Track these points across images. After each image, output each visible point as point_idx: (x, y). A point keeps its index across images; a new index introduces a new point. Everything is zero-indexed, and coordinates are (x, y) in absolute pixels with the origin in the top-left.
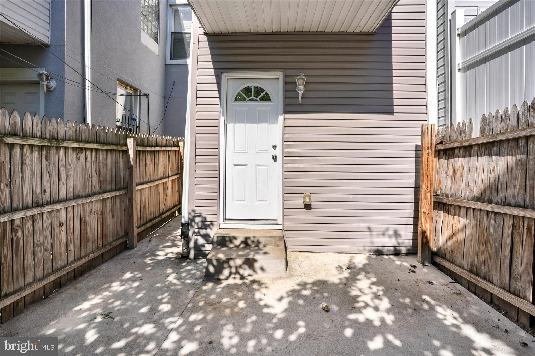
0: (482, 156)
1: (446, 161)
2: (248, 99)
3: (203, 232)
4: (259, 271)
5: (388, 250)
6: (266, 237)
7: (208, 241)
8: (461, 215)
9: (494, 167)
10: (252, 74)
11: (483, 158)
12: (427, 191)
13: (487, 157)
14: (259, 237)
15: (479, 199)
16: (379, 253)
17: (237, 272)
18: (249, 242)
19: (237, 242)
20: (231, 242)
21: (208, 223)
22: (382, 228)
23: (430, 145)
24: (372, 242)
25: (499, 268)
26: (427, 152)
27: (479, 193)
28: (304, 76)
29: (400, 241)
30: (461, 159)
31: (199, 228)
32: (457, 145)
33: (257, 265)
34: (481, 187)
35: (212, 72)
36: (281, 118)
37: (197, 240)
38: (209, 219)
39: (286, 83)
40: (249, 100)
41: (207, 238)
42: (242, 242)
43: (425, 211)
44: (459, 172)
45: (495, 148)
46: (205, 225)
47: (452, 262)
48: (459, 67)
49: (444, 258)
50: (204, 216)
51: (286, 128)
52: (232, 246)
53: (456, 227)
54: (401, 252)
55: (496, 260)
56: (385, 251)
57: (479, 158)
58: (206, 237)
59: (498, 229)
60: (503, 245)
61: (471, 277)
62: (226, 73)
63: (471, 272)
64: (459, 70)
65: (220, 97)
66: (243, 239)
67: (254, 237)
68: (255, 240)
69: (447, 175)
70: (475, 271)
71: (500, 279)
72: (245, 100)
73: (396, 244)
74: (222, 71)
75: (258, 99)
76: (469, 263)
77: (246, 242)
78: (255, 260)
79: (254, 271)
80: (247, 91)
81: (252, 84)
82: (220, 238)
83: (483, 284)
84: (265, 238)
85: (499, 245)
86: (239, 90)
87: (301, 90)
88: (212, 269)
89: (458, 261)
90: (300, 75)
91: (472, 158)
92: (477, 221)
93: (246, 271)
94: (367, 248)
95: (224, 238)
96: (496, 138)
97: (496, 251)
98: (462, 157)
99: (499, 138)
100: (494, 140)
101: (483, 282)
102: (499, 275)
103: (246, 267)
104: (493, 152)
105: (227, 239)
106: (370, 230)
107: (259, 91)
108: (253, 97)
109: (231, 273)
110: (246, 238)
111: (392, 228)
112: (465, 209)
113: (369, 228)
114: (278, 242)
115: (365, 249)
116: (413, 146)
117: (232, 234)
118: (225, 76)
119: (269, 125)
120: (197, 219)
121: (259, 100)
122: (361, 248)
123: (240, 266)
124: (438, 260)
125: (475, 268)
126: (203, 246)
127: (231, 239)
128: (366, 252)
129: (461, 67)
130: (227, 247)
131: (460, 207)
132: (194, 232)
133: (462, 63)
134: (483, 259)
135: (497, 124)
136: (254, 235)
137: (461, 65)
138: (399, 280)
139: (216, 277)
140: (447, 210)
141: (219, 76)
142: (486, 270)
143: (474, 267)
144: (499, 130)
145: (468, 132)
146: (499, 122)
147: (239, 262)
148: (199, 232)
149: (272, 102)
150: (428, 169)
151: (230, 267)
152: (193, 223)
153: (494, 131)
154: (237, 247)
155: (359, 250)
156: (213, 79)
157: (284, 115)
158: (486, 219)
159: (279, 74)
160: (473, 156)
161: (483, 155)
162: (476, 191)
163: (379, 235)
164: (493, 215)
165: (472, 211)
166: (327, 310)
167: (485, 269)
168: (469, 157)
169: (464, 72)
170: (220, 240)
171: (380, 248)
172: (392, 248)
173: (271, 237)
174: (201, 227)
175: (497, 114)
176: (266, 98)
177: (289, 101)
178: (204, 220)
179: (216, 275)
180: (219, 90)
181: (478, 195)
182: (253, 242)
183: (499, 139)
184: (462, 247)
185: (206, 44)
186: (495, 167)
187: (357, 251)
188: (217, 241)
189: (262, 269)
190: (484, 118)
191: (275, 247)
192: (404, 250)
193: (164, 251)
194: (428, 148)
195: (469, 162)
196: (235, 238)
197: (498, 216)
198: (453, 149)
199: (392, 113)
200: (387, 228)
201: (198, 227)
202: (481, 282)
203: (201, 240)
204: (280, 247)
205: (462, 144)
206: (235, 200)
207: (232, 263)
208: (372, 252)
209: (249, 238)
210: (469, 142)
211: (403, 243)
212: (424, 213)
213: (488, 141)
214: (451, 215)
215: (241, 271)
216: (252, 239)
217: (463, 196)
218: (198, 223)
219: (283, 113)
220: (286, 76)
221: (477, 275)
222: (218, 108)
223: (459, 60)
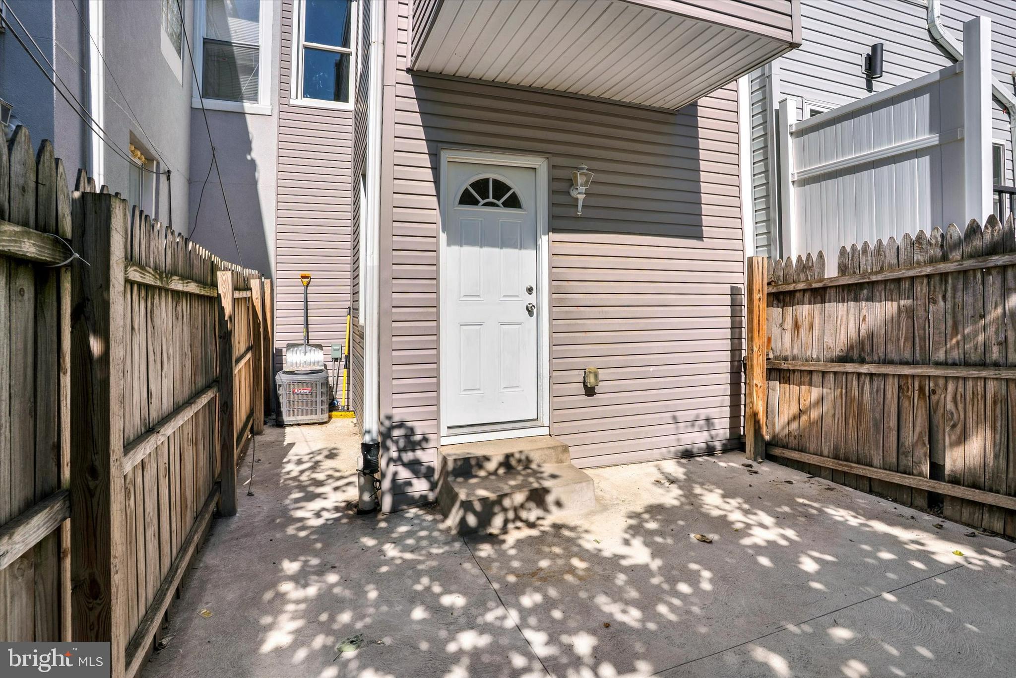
0: (843, 301)
1: (780, 310)
2: (482, 202)
3: (408, 456)
4: (553, 508)
5: (699, 449)
6: (541, 449)
7: (417, 474)
8: (813, 383)
9: (865, 316)
10: (495, 158)
11: (846, 304)
12: (759, 353)
13: (852, 303)
14: (531, 450)
15: (844, 359)
16: (688, 454)
17: (519, 518)
18: (513, 462)
19: (492, 466)
20: (480, 466)
21: (418, 438)
22: (691, 415)
23: (761, 286)
24: (678, 440)
25: (882, 444)
26: (758, 297)
27: (843, 351)
28: (587, 169)
29: (713, 432)
30: (806, 308)
31: (400, 451)
32: (801, 286)
33: (550, 499)
34: (846, 343)
35: (423, 146)
36: (544, 241)
37: (395, 474)
38: (420, 429)
39: (553, 179)
40: (485, 205)
41: (416, 467)
42: (501, 465)
43: (757, 383)
44: (805, 325)
45: (865, 291)
46: (412, 443)
47: (802, 450)
48: (793, 177)
49: (785, 447)
50: (409, 424)
51: (556, 257)
52: (483, 473)
53: (804, 400)
54: (715, 449)
55: (876, 435)
56: (695, 451)
57: (840, 305)
58: (414, 466)
59: (877, 395)
60: (885, 415)
61: (840, 464)
62: (449, 151)
63: (836, 457)
64: (793, 182)
65: (438, 195)
66: (500, 459)
67: (520, 452)
68: (523, 457)
69: (783, 329)
70: (842, 456)
71: (883, 459)
72: (476, 203)
73: (709, 439)
74: (444, 145)
75: (500, 203)
76: (832, 447)
77: (507, 464)
78: (546, 491)
79: (546, 510)
80: (481, 186)
81: (491, 175)
82: (459, 463)
83: (861, 470)
84: (540, 451)
85: (880, 415)
86: (466, 185)
87: (579, 194)
88: (473, 521)
89: (812, 447)
90: (583, 169)
91: (827, 305)
92: (842, 388)
93: (533, 513)
94: (673, 449)
95: (465, 461)
96: (869, 278)
97: (876, 424)
98: (810, 303)
99: (874, 278)
100: (867, 280)
101: (859, 468)
102: (881, 454)
103: (532, 505)
104: (862, 296)
105: (472, 462)
106: (675, 420)
107: (501, 188)
108: (491, 199)
109: (507, 522)
110: (508, 456)
111: (703, 414)
112: (820, 374)
113: (674, 418)
114: (561, 456)
115: (669, 452)
116: (727, 289)
117: (479, 452)
118: (446, 156)
119: (520, 252)
120: (396, 433)
121: (502, 205)
122: (664, 450)
123: (522, 506)
124: (777, 452)
125: (842, 451)
126: (409, 484)
127: (481, 462)
128: (671, 455)
129: (796, 179)
130: (476, 476)
131: (811, 372)
132: (390, 460)
133: (798, 173)
134: (855, 438)
135: (867, 260)
136: (520, 449)
137: (796, 175)
138: (750, 486)
139: (481, 533)
140: (786, 378)
141: (436, 155)
142: (860, 451)
143: (840, 450)
144: (869, 268)
145: (817, 270)
146: (869, 258)
147: (520, 498)
148: (400, 458)
149: (525, 211)
150: (759, 321)
151: (505, 511)
152: (389, 443)
153: (861, 269)
154: (493, 474)
155: (661, 454)
156: (426, 160)
157: (551, 234)
158: (857, 384)
159: (540, 163)
160: (830, 302)
161: (846, 300)
162: (838, 349)
163: (686, 427)
164: (868, 379)
165: (832, 375)
166: (708, 541)
168: (822, 303)
169: (801, 186)
171: (689, 447)
172: (703, 445)
173: (549, 448)
174: (405, 447)
175: (865, 247)
176: (513, 202)
177: (559, 211)
178: (409, 433)
179: (482, 528)
180: (437, 182)
181: (840, 354)
182: (519, 461)
183: (873, 280)
184: (817, 427)
185: (411, 91)
186: (867, 316)
187: (659, 457)
189: (559, 504)
190: (843, 251)
191: (557, 465)
192: (718, 445)
194: (759, 290)
195: (823, 311)
196: (486, 458)
197: (875, 378)
198: (792, 293)
199: (700, 237)
200: (698, 416)
201: (398, 447)
202: (857, 467)
203: (404, 474)
204: (565, 464)
205: (811, 285)
206: (462, 390)
207: (507, 503)
208: (679, 454)
209: (512, 455)
210: (823, 283)
211: (717, 435)
212: (756, 385)
213: (856, 282)
214: (795, 386)
215: (524, 514)
216: (516, 456)
217: (815, 356)
218: (399, 439)
219: (549, 231)
220: (553, 167)
221: (846, 460)
222: (435, 215)
223: (793, 168)
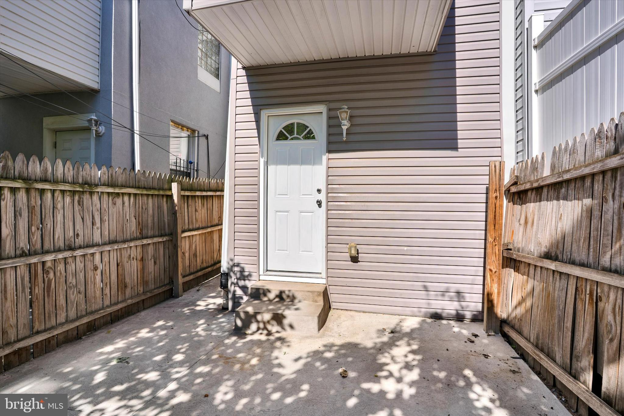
1: (520, 206)
2: (290, 137)
3: (241, 283)
4: (288, 328)
5: (448, 314)
6: (303, 291)
7: (246, 293)
8: (530, 276)
9: (561, 214)
10: (293, 110)
11: (552, 202)
12: (494, 244)
13: (555, 201)
14: (297, 291)
15: (547, 256)
16: (437, 316)
17: (265, 328)
18: (284, 296)
19: (271, 296)
20: (265, 295)
21: (246, 274)
22: (443, 286)
23: (498, 186)
24: (429, 304)
25: (562, 343)
26: (494, 195)
27: (547, 247)
28: (348, 108)
29: (463, 304)
30: (532, 204)
31: (238, 279)
32: (528, 186)
33: (286, 322)
34: (549, 240)
35: (250, 109)
36: (325, 158)
37: (234, 291)
38: (248, 269)
39: (329, 118)
40: (292, 139)
41: (246, 289)
42: (277, 296)
43: (492, 268)
44: (530, 221)
45: (563, 190)
46: (243, 277)
47: (520, 333)
48: (536, 87)
49: (513, 327)
50: (242, 265)
51: (330, 169)
52: (265, 299)
53: (524, 289)
54: (464, 317)
55: (558, 333)
56: (444, 315)
57: (549, 202)
58: (244, 288)
59: (562, 292)
60: (566, 314)
61: (535, 353)
62: (265, 110)
63: (537, 346)
64: (536, 91)
65: (259, 137)
66: (277, 293)
67: (289, 291)
68: (291, 295)
69: (520, 224)
70: (540, 345)
71: (562, 357)
72: (286, 138)
73: (459, 308)
74: (261, 107)
75: (301, 137)
76: (536, 335)
77: (280, 296)
78: (284, 317)
79: (283, 328)
80: (289, 129)
81: (295, 120)
82: (254, 291)
83: (546, 363)
84: (302, 292)
85: (562, 313)
86: (280, 128)
87: (345, 125)
88: (239, 323)
89: (526, 331)
90: (343, 108)
91: (542, 202)
92: (544, 283)
93: (274, 328)
94: (423, 310)
95: (258, 289)
96: (562, 177)
97: (559, 322)
98: (534, 202)
99: (567, 177)
100: (561, 179)
101: (544, 360)
102: (561, 352)
103: (274, 323)
104: (561, 194)
105: (261, 291)
106: (426, 289)
107: (302, 127)
108: (295, 135)
109: (259, 329)
110: (281, 292)
111: (454, 287)
112: (534, 267)
113: (425, 287)
114: (316, 298)
115: (420, 312)
116: (483, 189)
117: (267, 287)
118: (265, 114)
119: (313, 167)
120: (236, 269)
121: (302, 139)
122: (415, 309)
123: (268, 322)
124: (507, 329)
125: (540, 342)
126: (242, 298)
127: (266, 292)
128: (421, 314)
129: (537, 88)
130: (261, 300)
131: (529, 264)
132: (232, 283)
133: (539, 82)
134: (548, 331)
135: (566, 159)
136: (290, 289)
137: (537, 84)
138: (447, 350)
139: (243, 331)
140: (517, 267)
141: (257, 113)
142: (550, 346)
143: (539, 340)
144: (567, 167)
145: (540, 170)
146: (568, 156)
147: (267, 317)
148: (237, 283)
149: (316, 140)
150: (495, 216)
151: (258, 322)
152: (232, 274)
153: (563, 168)
154: (270, 301)
155: (412, 311)
156: (252, 117)
157: (327, 154)
158: (552, 280)
159: (322, 108)
160: (544, 201)
161: (552, 200)
162: (545, 245)
163: (437, 295)
164: (559, 274)
165: (539, 269)
166: (344, 375)
167: (550, 344)
168: (540, 202)
169: (542, 94)
170: (255, 292)
171: (439, 311)
172: (454, 312)
173: (309, 291)
174: (240, 277)
175: (567, 146)
176: (310, 136)
177: (333, 139)
178: (242, 270)
179: (244, 329)
180: (258, 128)
181: (545, 250)
182: (288, 296)
183: (565, 178)
184: (529, 314)
185: (245, 79)
186: (563, 214)
187: (410, 313)
188: (251, 293)
189: (291, 327)
190: (554, 153)
191: (312, 303)
192: (468, 315)
193: (206, 301)
194: (496, 190)
195: (540, 207)
196: (269, 291)
197: (563, 277)
198: (525, 192)
199: (456, 148)
200: (448, 288)
201: (236, 277)
202: (543, 359)
203: (239, 292)
204: (318, 303)
205: (532, 185)
206: (277, 250)
207: (259, 317)
208: (429, 315)
209: (284, 292)
210: (538, 183)
211: (468, 306)
212: (491, 270)
213: (555, 181)
214: (521, 275)
215: (269, 327)
216: (287, 293)
217: (532, 250)
218: (237, 273)
219: (327, 152)
220: (330, 110)
221: (542, 350)
222: (257, 148)
223: (536, 78)
